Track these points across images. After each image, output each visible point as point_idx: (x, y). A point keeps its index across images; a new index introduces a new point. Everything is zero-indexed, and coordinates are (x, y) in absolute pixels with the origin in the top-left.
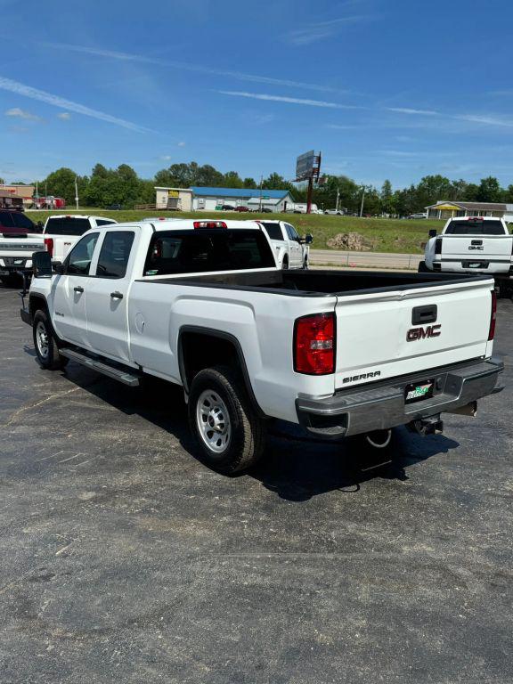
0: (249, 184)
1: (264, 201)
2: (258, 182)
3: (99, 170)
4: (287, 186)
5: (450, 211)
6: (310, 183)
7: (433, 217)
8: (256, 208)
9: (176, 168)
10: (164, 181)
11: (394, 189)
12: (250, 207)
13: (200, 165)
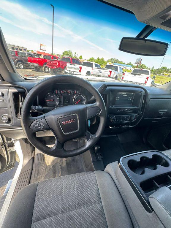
0: (124, 64)
1: (127, 67)
2: (126, 64)
3: (98, 58)
4: (132, 65)
5: (167, 75)
6: (138, 64)
7: (168, 77)
8: (125, 68)
9: (111, 59)
10: (109, 61)
11: (154, 68)
12: (124, 68)
13: (116, 59)
